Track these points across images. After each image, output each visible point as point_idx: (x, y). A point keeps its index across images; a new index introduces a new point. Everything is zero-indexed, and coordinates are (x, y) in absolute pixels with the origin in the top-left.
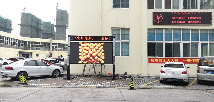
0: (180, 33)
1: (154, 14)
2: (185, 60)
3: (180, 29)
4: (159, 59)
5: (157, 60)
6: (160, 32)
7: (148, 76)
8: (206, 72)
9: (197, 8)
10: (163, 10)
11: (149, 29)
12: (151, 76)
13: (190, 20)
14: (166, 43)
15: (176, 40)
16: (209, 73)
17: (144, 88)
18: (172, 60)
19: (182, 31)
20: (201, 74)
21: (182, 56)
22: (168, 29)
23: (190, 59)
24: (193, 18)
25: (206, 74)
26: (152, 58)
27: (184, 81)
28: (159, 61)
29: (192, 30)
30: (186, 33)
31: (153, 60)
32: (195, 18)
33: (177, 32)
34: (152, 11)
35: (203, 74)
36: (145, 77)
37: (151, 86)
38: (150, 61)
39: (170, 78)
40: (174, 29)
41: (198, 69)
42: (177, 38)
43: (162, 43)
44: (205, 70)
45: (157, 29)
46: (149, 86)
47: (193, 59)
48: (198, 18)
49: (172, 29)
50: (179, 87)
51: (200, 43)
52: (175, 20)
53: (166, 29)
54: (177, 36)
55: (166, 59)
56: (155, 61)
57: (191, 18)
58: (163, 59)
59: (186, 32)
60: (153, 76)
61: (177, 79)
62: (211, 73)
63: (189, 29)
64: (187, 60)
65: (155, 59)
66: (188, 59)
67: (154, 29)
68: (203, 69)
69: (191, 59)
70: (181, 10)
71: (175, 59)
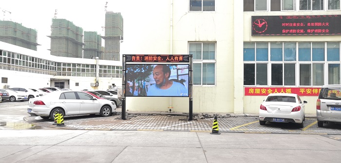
0: (295, 49)
1: (254, 19)
2: (302, 91)
3: (295, 43)
4: (261, 88)
5: (258, 91)
6: (263, 47)
7: (244, 115)
8: (330, 108)
9: (322, 9)
10: (269, 13)
11: (245, 43)
12: (248, 115)
13: (311, 28)
14: (273, 65)
15: (288, 59)
16: (335, 110)
17: (234, 132)
18: (282, 91)
19: (297, 45)
20: (322, 111)
21: (297, 85)
22: (276, 42)
23: (310, 88)
24: (316, 24)
25: (330, 111)
26: (251, 88)
27: (296, 121)
28: (261, 92)
29: (314, 43)
30: (304, 48)
31: (251, 91)
32: (319, 24)
33: (291, 46)
34: (250, 14)
35: (325, 112)
36: (239, 116)
37: (245, 129)
38: (247, 92)
39: (275, 118)
40: (285, 42)
41: (318, 104)
42: (290, 56)
43: (266, 65)
44: (328, 106)
45: (258, 43)
46: (242, 130)
47: (315, 88)
48: (324, 24)
49: (281, 42)
50: (287, 131)
51: (326, 64)
52: (286, 28)
53: (272, 43)
54: (290, 53)
55: (271, 88)
56: (254, 92)
57: (313, 24)
58: (267, 89)
59: (304, 46)
60: (252, 115)
61: (285, 119)
62: (338, 110)
63: (310, 42)
64: (305, 90)
65: (254, 88)
66: (308, 88)
67: (253, 43)
68: (325, 104)
69: (312, 89)
70: (297, 12)
71: (287, 90)
